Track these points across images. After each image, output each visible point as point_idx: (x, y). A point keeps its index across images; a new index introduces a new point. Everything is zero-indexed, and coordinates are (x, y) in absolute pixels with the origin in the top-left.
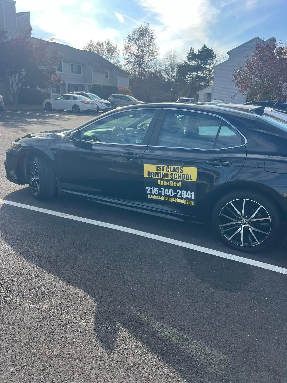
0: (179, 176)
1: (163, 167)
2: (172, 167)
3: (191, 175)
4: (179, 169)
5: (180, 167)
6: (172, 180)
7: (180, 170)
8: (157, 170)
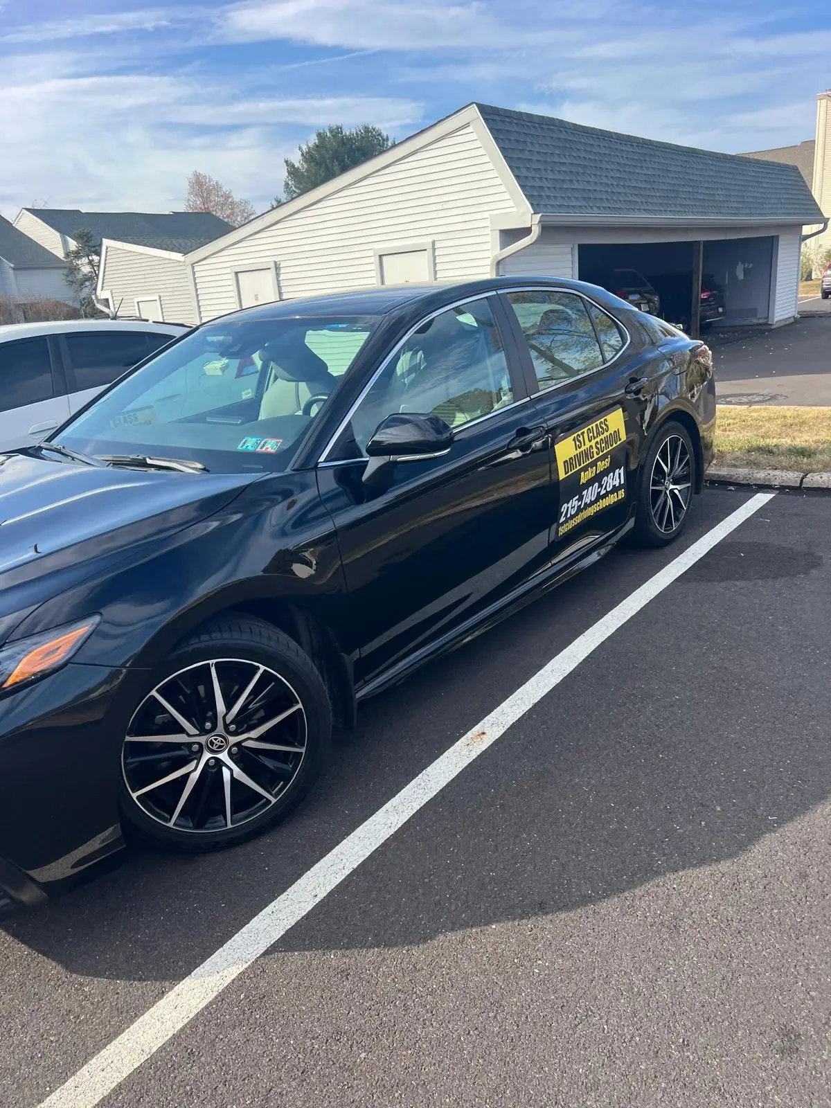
0: (606, 441)
1: (583, 433)
2: (594, 425)
3: (618, 430)
4: (603, 426)
5: (602, 420)
6: (598, 460)
7: (605, 427)
8: (576, 449)
